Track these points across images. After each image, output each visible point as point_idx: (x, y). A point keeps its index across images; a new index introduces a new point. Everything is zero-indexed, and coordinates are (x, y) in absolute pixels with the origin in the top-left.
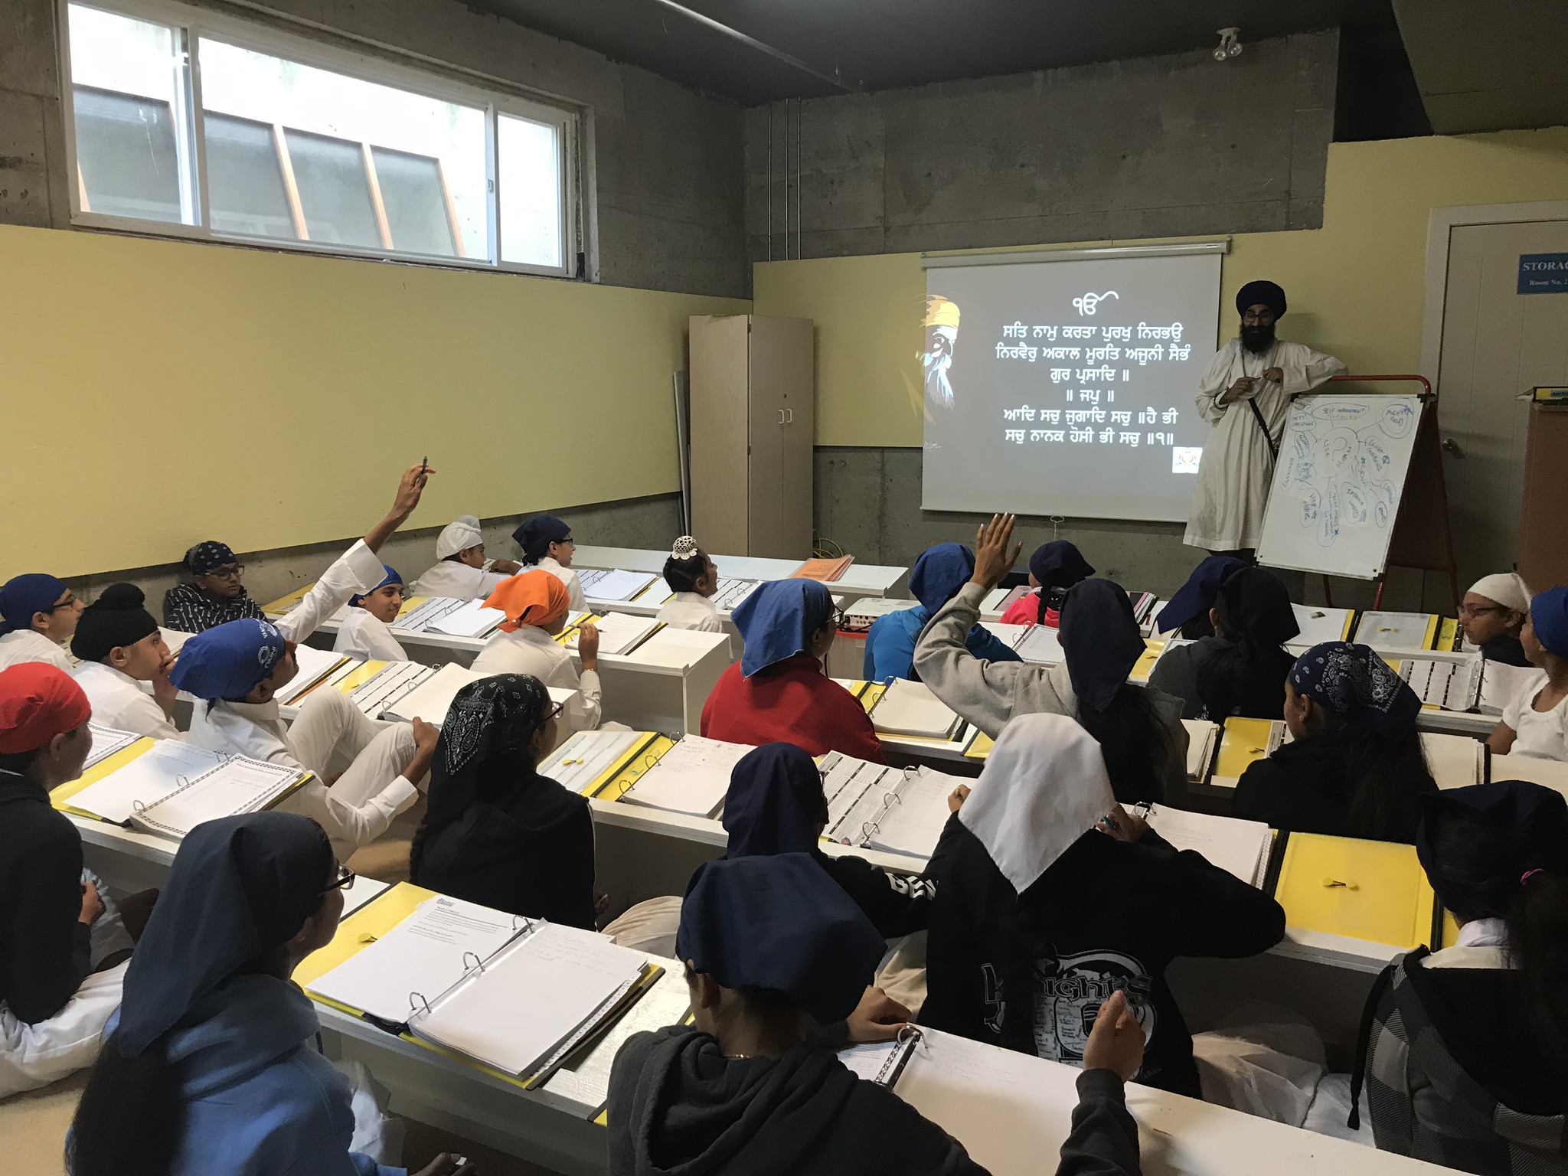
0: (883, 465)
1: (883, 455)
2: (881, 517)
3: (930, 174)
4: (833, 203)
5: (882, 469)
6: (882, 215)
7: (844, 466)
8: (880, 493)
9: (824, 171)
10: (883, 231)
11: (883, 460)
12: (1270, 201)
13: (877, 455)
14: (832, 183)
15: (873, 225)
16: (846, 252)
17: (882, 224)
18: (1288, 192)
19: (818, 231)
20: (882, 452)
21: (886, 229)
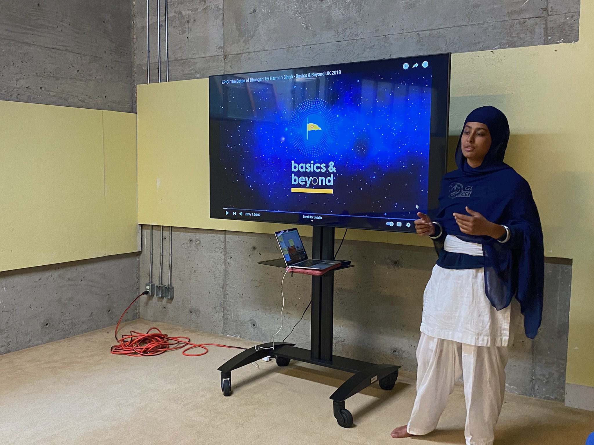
0: (225, 244)
1: (225, 237)
2: (224, 287)
3: (255, 11)
4: (189, 37)
5: (225, 247)
6: (222, 45)
7: (199, 244)
8: (223, 266)
9: (183, 13)
10: (223, 59)
11: (225, 241)
12: (529, 18)
13: (221, 236)
14: (188, 22)
15: (216, 54)
16: (198, 76)
17: (222, 54)
18: (546, 10)
19: (180, 60)
20: (225, 234)
21: (225, 57)
